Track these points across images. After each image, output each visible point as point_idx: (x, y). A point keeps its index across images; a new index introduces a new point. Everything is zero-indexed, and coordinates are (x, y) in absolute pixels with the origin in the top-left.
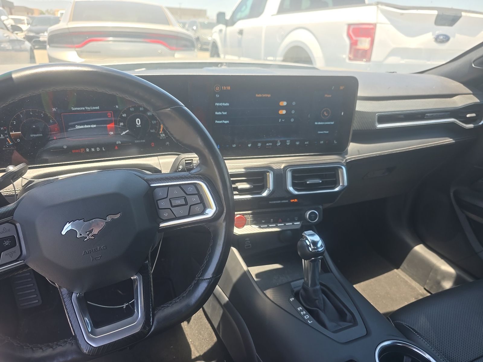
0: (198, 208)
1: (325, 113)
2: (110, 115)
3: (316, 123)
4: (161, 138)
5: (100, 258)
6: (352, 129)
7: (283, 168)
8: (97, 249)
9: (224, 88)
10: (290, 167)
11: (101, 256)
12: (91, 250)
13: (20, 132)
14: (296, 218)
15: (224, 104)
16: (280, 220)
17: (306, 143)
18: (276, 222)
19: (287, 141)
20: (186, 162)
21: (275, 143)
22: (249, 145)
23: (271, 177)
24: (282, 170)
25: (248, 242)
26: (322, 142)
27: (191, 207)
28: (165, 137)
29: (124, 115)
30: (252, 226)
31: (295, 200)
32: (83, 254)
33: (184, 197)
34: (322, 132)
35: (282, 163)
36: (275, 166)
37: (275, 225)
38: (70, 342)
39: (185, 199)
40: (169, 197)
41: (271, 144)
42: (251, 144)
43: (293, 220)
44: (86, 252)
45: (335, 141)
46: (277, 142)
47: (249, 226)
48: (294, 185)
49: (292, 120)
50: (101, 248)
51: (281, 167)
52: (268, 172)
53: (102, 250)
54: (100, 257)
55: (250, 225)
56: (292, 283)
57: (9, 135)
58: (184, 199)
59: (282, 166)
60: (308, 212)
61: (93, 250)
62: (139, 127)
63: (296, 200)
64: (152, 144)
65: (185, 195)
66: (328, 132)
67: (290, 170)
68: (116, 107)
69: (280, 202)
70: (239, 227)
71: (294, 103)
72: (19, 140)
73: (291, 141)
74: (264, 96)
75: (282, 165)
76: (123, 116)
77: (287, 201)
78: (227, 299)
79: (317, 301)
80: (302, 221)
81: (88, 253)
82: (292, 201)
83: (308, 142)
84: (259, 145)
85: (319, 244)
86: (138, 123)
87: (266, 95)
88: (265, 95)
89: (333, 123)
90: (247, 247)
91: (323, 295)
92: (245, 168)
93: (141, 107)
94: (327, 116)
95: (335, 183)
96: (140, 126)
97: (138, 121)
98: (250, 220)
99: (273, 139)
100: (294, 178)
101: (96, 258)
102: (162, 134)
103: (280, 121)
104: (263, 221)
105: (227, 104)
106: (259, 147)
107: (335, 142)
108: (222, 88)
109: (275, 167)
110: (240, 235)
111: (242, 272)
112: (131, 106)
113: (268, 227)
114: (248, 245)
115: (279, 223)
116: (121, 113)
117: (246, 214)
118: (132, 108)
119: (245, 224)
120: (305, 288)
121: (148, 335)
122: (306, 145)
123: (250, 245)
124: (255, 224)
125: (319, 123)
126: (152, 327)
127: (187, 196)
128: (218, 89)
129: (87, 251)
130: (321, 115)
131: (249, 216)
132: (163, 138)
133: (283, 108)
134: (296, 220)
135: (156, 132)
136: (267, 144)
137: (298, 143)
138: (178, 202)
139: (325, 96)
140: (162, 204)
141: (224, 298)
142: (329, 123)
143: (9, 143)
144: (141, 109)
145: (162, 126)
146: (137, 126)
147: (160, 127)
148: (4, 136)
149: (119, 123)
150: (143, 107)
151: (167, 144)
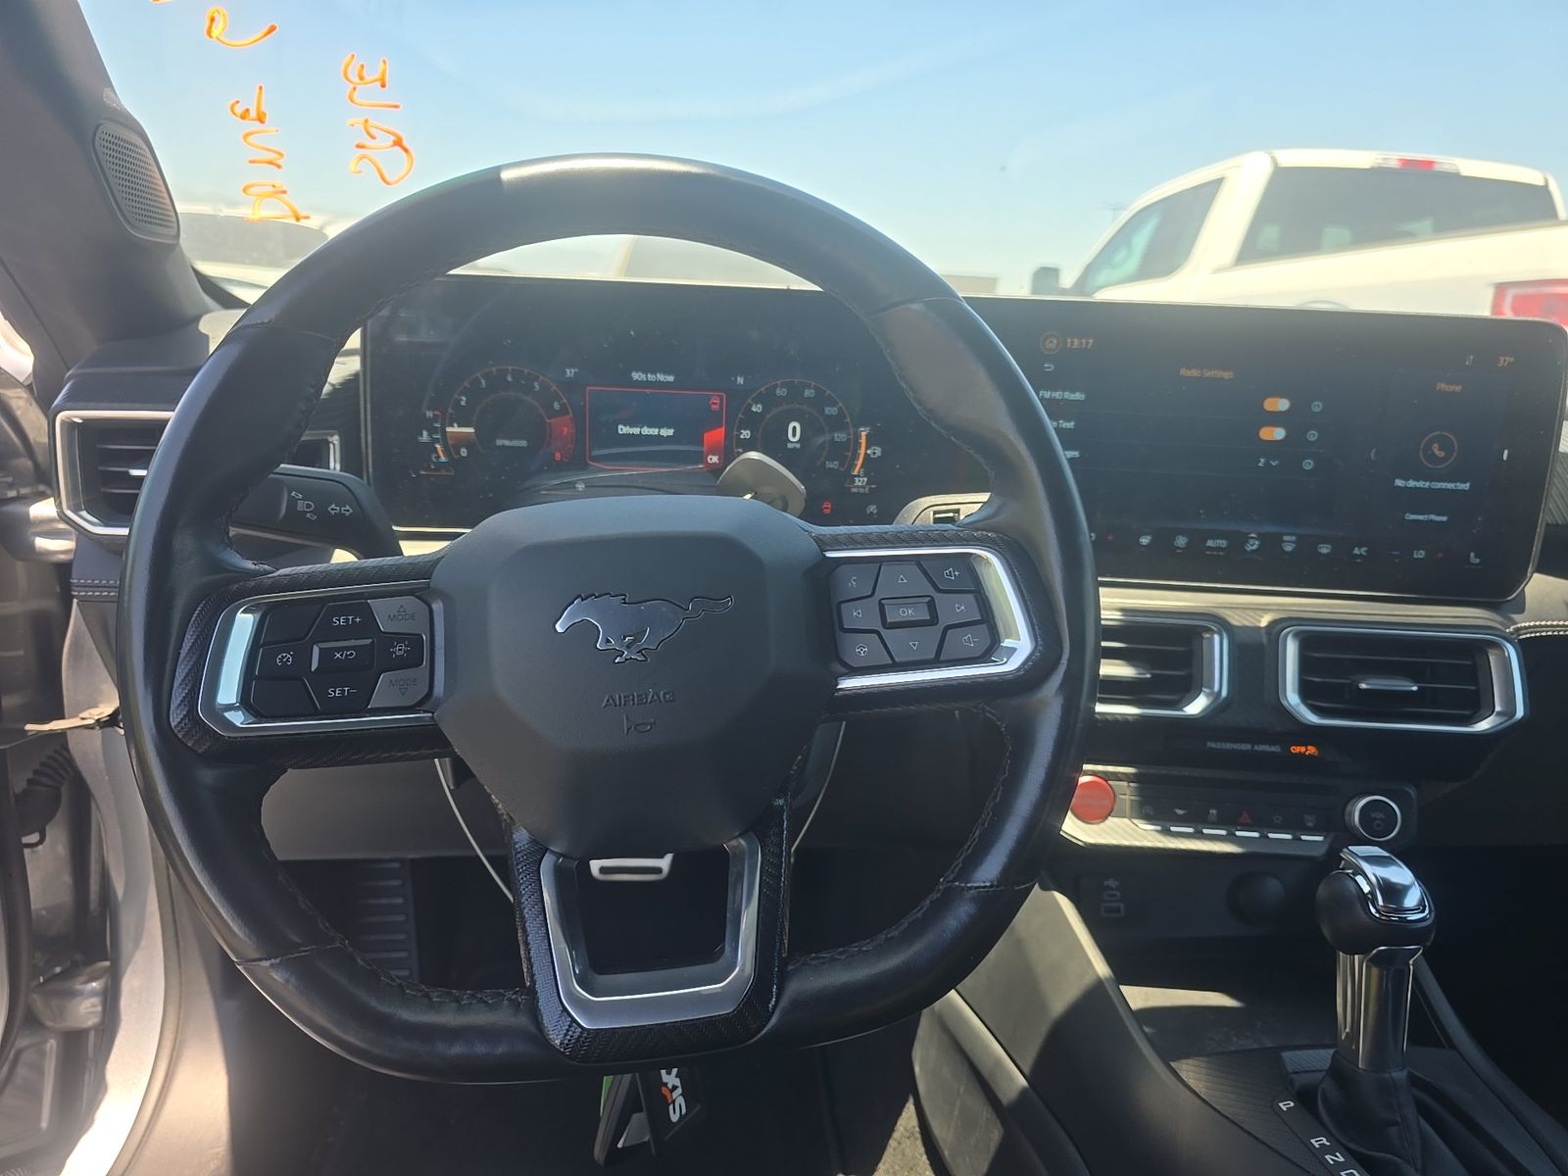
0: (970, 640)
1: (1436, 448)
2: (715, 404)
3: (1399, 483)
4: (855, 490)
5: (649, 727)
6: (1543, 519)
7: (1266, 627)
8: (646, 698)
9: (1072, 342)
10: (1294, 623)
11: (655, 724)
12: (628, 696)
13: (471, 430)
14: (1307, 817)
15: (1068, 395)
16: (1245, 815)
17: (1356, 551)
18: (1229, 822)
19: (1286, 538)
20: (937, 516)
21: (1238, 540)
22: (1145, 540)
23: (1219, 649)
24: (1263, 631)
25: (1115, 896)
26: (1420, 554)
27: (949, 632)
28: (867, 489)
29: (757, 408)
30: (1136, 821)
31: (1309, 747)
32: (604, 705)
33: (928, 599)
34: (1421, 517)
35: (1265, 609)
36: (1237, 617)
37: (1223, 832)
38: (513, 997)
39: (932, 606)
40: (879, 594)
41: (1223, 543)
42: (1149, 537)
43: (1296, 826)
44: (614, 701)
45: (1472, 554)
46: (1246, 539)
47: (1126, 820)
48: (1306, 692)
49: (1308, 464)
50: (658, 696)
51: (1260, 622)
52: (1208, 630)
53: (660, 702)
54: (651, 724)
55: (1130, 818)
56: (1286, 1055)
57: (444, 433)
58: (927, 603)
59: (1264, 622)
60: (1358, 801)
61: (633, 696)
62: (795, 448)
63: (1312, 750)
64: (825, 506)
65: (931, 591)
66: (1444, 519)
67: (1297, 635)
68: (736, 380)
69: (1248, 747)
70: (1085, 817)
71: (1317, 407)
72: (464, 452)
73: (1300, 539)
74: (1208, 374)
75: (1262, 617)
76: (754, 409)
77: (1276, 749)
78: (1022, 1081)
79: (1393, 1131)
80: (1332, 835)
81: (618, 703)
82: (1296, 749)
83: (1364, 549)
84: (1181, 541)
85: (1412, 898)
86: (794, 435)
87: (1218, 373)
88: (1213, 372)
89: (1466, 486)
90: (1109, 910)
91: (1423, 1122)
92: (1123, 610)
93: (809, 388)
94: (1444, 459)
95: (1478, 705)
96: (798, 446)
97: (794, 428)
98: (1132, 800)
99: (1232, 527)
100: (1305, 665)
101: (640, 725)
102: (858, 476)
103: (1260, 465)
104: (1180, 812)
105: (1079, 396)
106: (1179, 551)
107: (1474, 559)
108: (1066, 343)
109: (1236, 619)
110: (1091, 844)
111: (1087, 981)
112: (779, 382)
113: (1198, 835)
114: (1114, 904)
115: (1239, 828)
116: (749, 401)
117: (1117, 777)
118: (782, 387)
119: (1111, 812)
120: (1340, 1072)
121: (759, 1036)
122: (1359, 561)
123: (1122, 906)
124: (1148, 818)
125: (1412, 484)
126: (773, 1013)
127: (937, 596)
128: (1052, 344)
129: (617, 696)
130: (1421, 453)
131: (1125, 784)
132: (862, 490)
133: (1275, 419)
134: (1310, 824)
135: (842, 470)
136: (1210, 543)
137: (1325, 549)
138: (908, 613)
139: (1438, 388)
140: (857, 615)
141: (1011, 1079)
142: (1450, 486)
143: (439, 457)
144: (808, 393)
145: (862, 451)
146: (790, 446)
147: (855, 456)
148: (430, 435)
149: (739, 430)
150: (815, 388)
151: (872, 513)
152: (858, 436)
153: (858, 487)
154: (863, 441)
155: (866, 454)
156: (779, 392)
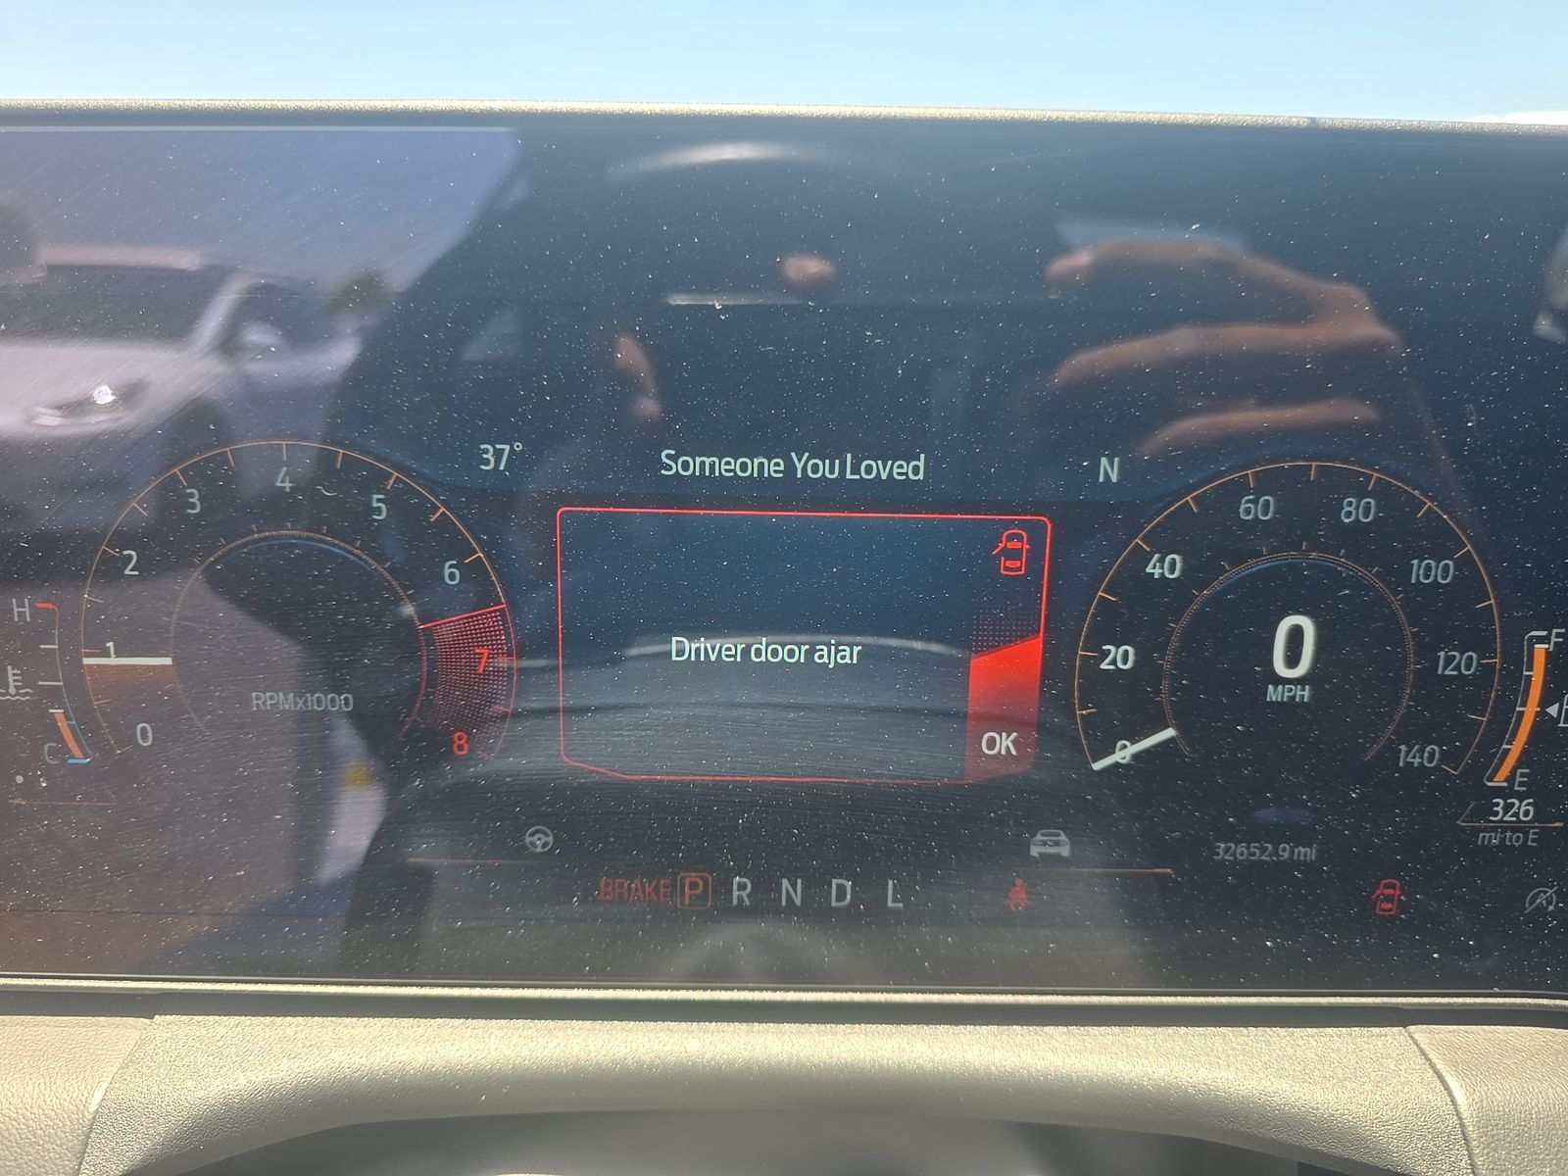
2: (1014, 554)
4: (1491, 839)
28: (1533, 835)
29: (1164, 567)
57: (75, 675)
62: (1292, 703)
64: (1382, 891)
68: (1095, 467)
72: (145, 734)
76: (1154, 569)
86: (1292, 660)
93: (1361, 493)
96: (1305, 694)
97: (1296, 634)
102: (1504, 793)
112: (1250, 475)
116: (1139, 541)
118: (1258, 492)
132: (1514, 840)
135: (1453, 771)
143: (63, 751)
144: (1354, 511)
145: (1531, 710)
146: (1274, 694)
147: (1502, 726)
148: (27, 680)
149: (1095, 643)
150: (1383, 493)
151: (1541, 909)
152: (1518, 659)
153: (1503, 826)
154: (1537, 675)
155: (1542, 714)
156: (1248, 509)
